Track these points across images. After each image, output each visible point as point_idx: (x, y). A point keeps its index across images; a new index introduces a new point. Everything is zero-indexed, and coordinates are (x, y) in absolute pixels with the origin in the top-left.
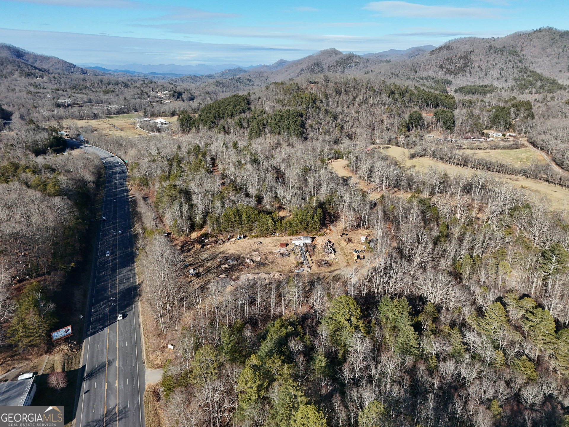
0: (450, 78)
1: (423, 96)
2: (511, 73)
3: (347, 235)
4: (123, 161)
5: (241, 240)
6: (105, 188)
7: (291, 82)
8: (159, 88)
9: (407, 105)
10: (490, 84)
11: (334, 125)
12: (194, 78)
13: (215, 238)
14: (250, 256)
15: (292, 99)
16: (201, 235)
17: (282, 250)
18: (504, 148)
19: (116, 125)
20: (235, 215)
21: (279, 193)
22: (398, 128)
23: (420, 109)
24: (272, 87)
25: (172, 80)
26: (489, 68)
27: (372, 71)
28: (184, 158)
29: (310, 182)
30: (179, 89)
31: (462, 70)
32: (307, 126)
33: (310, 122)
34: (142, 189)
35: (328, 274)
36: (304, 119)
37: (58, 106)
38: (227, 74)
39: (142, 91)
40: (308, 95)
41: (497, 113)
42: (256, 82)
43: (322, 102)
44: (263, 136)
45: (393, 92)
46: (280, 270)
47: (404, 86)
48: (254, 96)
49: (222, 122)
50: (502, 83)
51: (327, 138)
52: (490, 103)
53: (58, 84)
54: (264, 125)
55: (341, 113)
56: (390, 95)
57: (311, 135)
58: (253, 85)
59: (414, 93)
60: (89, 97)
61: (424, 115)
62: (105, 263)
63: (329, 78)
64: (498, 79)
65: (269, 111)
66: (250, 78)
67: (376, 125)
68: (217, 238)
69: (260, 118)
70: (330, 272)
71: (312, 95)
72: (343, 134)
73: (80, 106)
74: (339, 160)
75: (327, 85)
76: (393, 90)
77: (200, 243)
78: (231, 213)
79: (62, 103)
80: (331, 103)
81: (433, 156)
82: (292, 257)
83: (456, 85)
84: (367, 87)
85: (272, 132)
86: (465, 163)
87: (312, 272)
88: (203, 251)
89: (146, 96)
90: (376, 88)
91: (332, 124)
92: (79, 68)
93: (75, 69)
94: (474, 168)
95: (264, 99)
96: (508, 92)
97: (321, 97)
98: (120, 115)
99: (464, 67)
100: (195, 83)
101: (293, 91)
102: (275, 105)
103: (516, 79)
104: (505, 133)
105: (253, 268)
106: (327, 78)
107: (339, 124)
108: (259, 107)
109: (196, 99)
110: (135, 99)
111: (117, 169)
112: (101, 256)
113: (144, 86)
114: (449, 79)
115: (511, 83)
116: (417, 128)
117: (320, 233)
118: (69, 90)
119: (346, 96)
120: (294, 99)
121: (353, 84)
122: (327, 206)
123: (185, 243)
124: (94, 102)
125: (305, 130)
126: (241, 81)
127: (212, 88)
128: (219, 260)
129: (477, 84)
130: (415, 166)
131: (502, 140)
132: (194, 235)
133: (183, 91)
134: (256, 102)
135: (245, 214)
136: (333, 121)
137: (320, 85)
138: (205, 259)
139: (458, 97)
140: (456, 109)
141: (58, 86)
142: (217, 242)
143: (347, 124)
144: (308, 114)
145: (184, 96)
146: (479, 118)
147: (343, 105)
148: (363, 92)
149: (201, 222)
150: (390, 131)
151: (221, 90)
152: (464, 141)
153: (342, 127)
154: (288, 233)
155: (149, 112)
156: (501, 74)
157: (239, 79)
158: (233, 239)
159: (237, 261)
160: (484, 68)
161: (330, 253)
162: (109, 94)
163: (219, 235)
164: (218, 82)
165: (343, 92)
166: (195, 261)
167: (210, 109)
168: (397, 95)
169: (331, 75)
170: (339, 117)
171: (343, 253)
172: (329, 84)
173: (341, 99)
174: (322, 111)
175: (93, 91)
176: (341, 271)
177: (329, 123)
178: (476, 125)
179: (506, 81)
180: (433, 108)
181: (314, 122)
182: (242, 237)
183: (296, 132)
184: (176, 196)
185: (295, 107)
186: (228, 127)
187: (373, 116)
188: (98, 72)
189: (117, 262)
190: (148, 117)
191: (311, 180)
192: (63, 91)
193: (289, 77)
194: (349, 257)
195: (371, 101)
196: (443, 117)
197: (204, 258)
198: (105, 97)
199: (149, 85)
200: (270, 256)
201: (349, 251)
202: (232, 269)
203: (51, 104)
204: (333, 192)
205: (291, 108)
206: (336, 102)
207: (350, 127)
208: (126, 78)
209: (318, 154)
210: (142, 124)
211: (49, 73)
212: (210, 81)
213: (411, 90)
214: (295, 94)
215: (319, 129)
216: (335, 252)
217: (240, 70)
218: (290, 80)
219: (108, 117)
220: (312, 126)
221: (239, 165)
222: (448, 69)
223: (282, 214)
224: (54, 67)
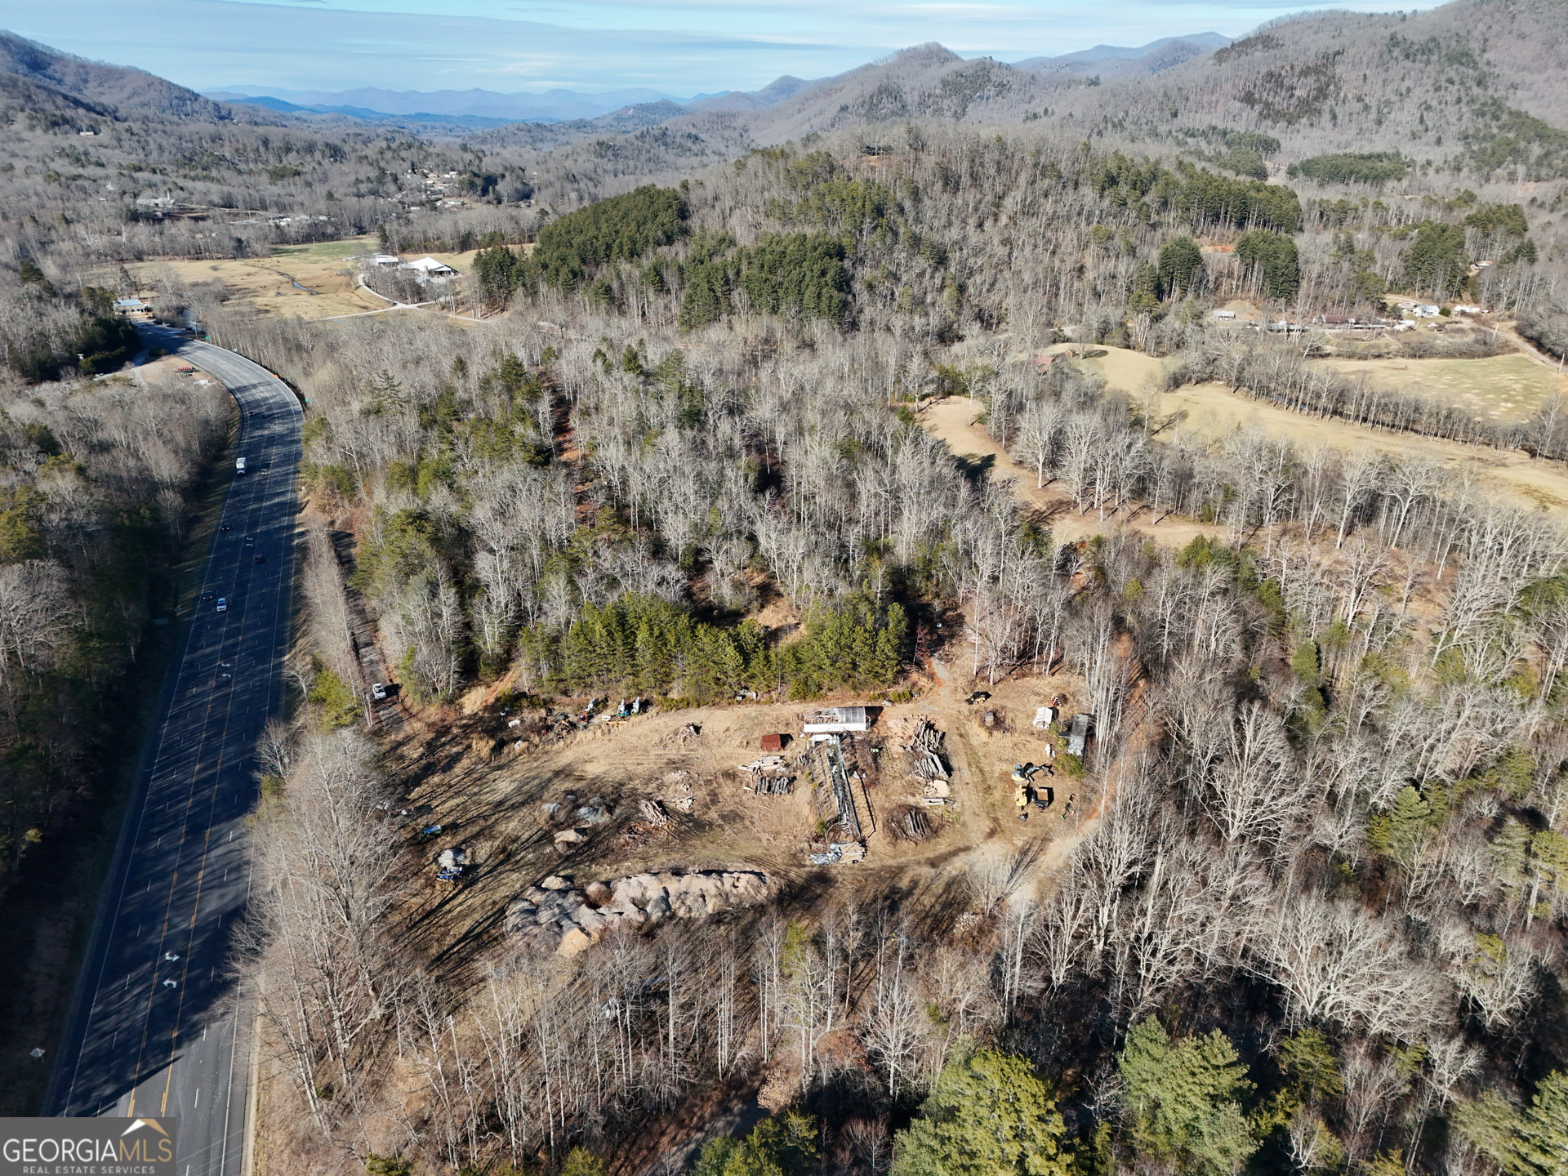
0: (1274, 132)
1: (1204, 191)
2: (1453, 119)
3: (987, 696)
4: (301, 397)
5: (633, 719)
6: (226, 495)
7: (812, 150)
8: (430, 163)
9: (1154, 218)
10: (1390, 151)
11: (938, 281)
12: (536, 132)
13: (543, 712)
14: (659, 788)
15: (814, 202)
16: (498, 699)
17: (769, 762)
18: (1449, 355)
19: (298, 276)
20: (610, 633)
21: (762, 540)
22: (1129, 290)
23: (1194, 232)
24: (754, 163)
25: (473, 138)
26: (1388, 103)
27: (1046, 111)
28: (469, 402)
29: (864, 496)
30: (489, 165)
31: (1308, 108)
32: (857, 286)
33: (865, 273)
34: (336, 506)
35: (927, 872)
36: (847, 264)
37: (134, 217)
38: (632, 117)
39: (383, 171)
40: (861, 189)
41: (1425, 245)
42: (713, 142)
43: (902, 210)
44: (724, 317)
45: (1113, 181)
46: (758, 852)
47: (1147, 159)
48: (700, 191)
49: (604, 273)
50: (1428, 148)
51: (918, 322)
52: (1402, 213)
53: (140, 151)
54: (727, 282)
55: (959, 244)
56: (1103, 189)
57: (868, 313)
58: (703, 153)
59: (1176, 184)
60: (226, 189)
61: (1206, 250)
62: (170, 797)
63: (924, 136)
64: (1414, 136)
65: (745, 239)
66: (694, 132)
67: (1064, 280)
68: (550, 711)
69: (717, 260)
70: (933, 863)
71: (874, 191)
72: (966, 311)
73: (196, 219)
74: (953, 398)
75: (917, 159)
76: (1114, 172)
77: (490, 733)
78: (598, 627)
79: (147, 207)
80: (930, 214)
81: (1238, 383)
82: (803, 791)
83: (1292, 152)
84: (1036, 165)
85: (752, 306)
86: (1337, 405)
87: (872, 863)
88: (500, 768)
89: (392, 188)
90: (1064, 167)
91: (932, 277)
92: (207, 101)
93: (196, 106)
94: (1365, 420)
95: (728, 202)
96: (1446, 177)
97: (899, 195)
98: (314, 246)
99: (1316, 99)
100: (539, 145)
101: (816, 175)
102: (761, 218)
103: (1466, 138)
104: (1448, 305)
105: (665, 845)
106: (917, 138)
107: (954, 279)
108: (714, 226)
109: (536, 195)
110: (359, 195)
111: (277, 428)
112: (165, 767)
113: (389, 155)
114: (1273, 134)
115: (1454, 149)
116: (1185, 291)
117: (900, 689)
118: (169, 169)
119: (973, 190)
120: (819, 203)
121: (996, 155)
122: (919, 582)
123: (442, 730)
124: (240, 204)
125: (850, 298)
126: (669, 140)
127: (583, 164)
128: (548, 807)
129: (1354, 149)
130: (1183, 415)
131: (1440, 328)
132: (475, 701)
133: (500, 170)
134: (705, 210)
135: (644, 627)
136: (936, 269)
137: (895, 159)
138: (501, 803)
139: (1307, 193)
140: (1301, 230)
141: (142, 156)
142: (549, 728)
143: (978, 279)
144: (861, 249)
145: (502, 187)
146: (1372, 259)
147: (964, 221)
148: (1023, 179)
149: (498, 650)
150: (1103, 299)
151: (610, 167)
152: (1327, 332)
153: (962, 289)
154: (789, 690)
155: (395, 238)
156: (1422, 120)
157: (664, 134)
158: (605, 716)
159: (610, 810)
160: (1372, 102)
161: (933, 778)
162: (286, 180)
163: (558, 697)
164: (600, 144)
165: (966, 180)
166: (465, 811)
167: (569, 232)
168: (1124, 189)
169: (929, 126)
170: (954, 257)
171: (977, 778)
172: (923, 156)
173: (960, 202)
174: (901, 238)
175: (240, 172)
176: (972, 856)
177: (922, 274)
178: (1361, 282)
179: (1439, 141)
180: (1233, 228)
181: (878, 273)
182: (636, 706)
183: (824, 306)
184: (420, 556)
185: (820, 227)
186: (622, 286)
187: (1054, 253)
188: (262, 113)
189: (211, 793)
190: (394, 254)
191: (867, 486)
192: (154, 171)
193: (806, 129)
194: (997, 795)
195: (1048, 206)
196: (1266, 258)
197: (498, 797)
198: (273, 191)
199: (403, 154)
200: (727, 789)
201: (1000, 767)
202: (593, 846)
203: (113, 211)
204: (938, 533)
205: (809, 231)
206: (944, 212)
207: (986, 287)
208: (342, 130)
209: (891, 379)
210: (373, 276)
211: (117, 119)
212: (581, 140)
213: (1166, 173)
214: (822, 187)
215: (893, 294)
216: (949, 769)
217: (668, 108)
218: (808, 140)
219: (277, 252)
220: (871, 287)
221: (641, 433)
222: (1267, 105)
223: (769, 617)
224: (136, 100)
